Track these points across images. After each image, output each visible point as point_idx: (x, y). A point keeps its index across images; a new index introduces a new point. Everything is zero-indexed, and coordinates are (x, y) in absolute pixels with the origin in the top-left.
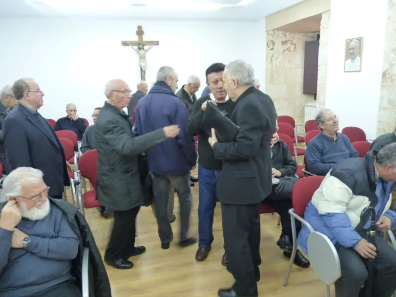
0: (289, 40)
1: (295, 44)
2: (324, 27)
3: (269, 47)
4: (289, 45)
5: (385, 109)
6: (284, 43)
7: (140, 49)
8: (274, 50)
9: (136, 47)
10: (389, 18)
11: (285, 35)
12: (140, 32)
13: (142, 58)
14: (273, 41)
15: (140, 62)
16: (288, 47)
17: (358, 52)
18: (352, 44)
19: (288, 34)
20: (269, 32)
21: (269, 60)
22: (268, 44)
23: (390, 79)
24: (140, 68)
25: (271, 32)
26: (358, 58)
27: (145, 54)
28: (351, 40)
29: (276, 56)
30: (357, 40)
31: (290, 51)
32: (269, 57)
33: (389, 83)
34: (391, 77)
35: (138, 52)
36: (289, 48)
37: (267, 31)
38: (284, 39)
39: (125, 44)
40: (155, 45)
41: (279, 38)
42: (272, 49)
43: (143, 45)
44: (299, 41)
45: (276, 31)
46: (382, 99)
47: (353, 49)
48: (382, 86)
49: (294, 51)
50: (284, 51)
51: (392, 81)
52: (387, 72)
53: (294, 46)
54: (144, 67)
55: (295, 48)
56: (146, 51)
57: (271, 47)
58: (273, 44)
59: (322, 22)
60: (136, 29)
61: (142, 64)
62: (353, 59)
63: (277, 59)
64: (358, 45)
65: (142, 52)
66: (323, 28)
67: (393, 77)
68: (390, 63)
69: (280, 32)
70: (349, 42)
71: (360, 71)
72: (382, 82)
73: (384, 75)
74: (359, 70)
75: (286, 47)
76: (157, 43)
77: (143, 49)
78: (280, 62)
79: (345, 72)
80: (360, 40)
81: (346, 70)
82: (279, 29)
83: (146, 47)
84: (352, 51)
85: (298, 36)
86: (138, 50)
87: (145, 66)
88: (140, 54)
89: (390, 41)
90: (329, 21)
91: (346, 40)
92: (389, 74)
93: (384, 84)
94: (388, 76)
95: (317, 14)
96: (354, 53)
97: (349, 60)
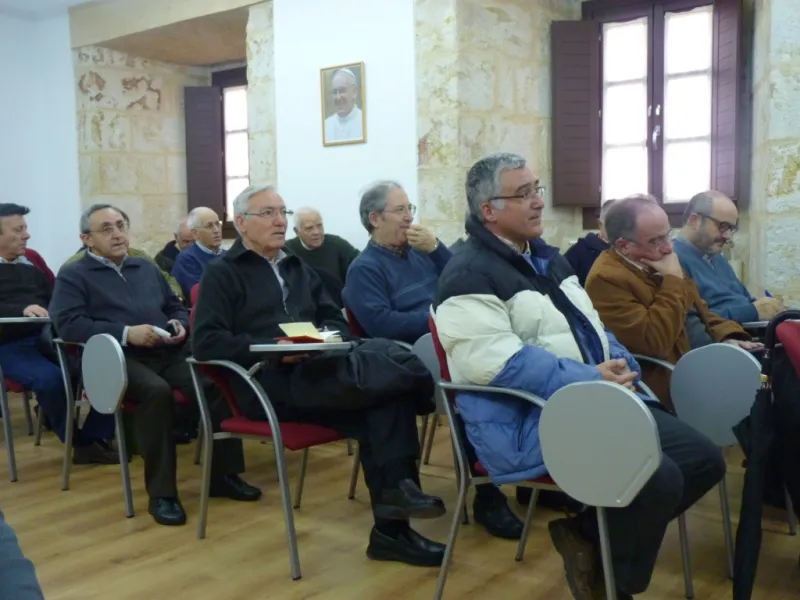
0: (143, 79)
1: (158, 91)
2: (259, 40)
3: (85, 92)
4: (142, 91)
5: (432, 223)
6: (129, 84)
8: (103, 100)
10: (418, 24)
11: (130, 65)
14: (98, 77)
16: (139, 97)
17: (355, 96)
18: (338, 80)
19: (138, 62)
20: (84, 51)
21: (89, 127)
22: (80, 84)
23: (437, 155)
25: (92, 52)
26: (356, 112)
28: (335, 70)
29: (109, 117)
30: (351, 69)
31: (145, 107)
32: (89, 120)
33: (434, 162)
34: (438, 150)
36: (144, 98)
37: (76, 49)
38: (129, 75)
41: (115, 70)
42: (98, 97)
44: (170, 83)
45: (105, 51)
46: (423, 202)
47: (342, 90)
48: (420, 170)
49: (158, 108)
50: (131, 105)
51: (442, 158)
52: (428, 141)
53: (156, 96)
55: (159, 101)
57: (94, 92)
58: (100, 83)
59: (250, 27)
62: (344, 115)
63: (112, 125)
64: (353, 81)
66: (256, 42)
67: (444, 151)
68: (432, 121)
69: (117, 56)
70: (327, 75)
71: (363, 142)
72: (420, 162)
73: (422, 145)
74: (361, 138)
75: (135, 95)
78: (122, 136)
79: (326, 145)
80: (357, 69)
81: (327, 142)
82: (113, 45)
84: (338, 96)
85: (167, 70)
89: (426, 73)
90: (271, 26)
91: (322, 70)
92: (432, 144)
93: (423, 166)
94: (430, 149)
95: (235, 6)
96: (344, 101)
97: (335, 118)
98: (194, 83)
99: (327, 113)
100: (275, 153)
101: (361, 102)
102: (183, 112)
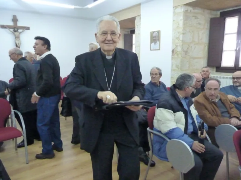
2: (137, 24)
5: (174, 70)
7: (15, 31)
9: (12, 30)
10: (174, 21)
12: (15, 20)
13: (17, 38)
15: (15, 40)
17: (158, 39)
18: (154, 35)
23: (176, 54)
24: (15, 45)
26: (158, 42)
27: (19, 35)
28: (154, 32)
30: (157, 32)
33: (176, 56)
34: (177, 53)
35: (14, 34)
39: (3, 27)
40: (27, 29)
43: (18, 29)
46: (172, 65)
47: (155, 37)
48: (172, 57)
51: (177, 55)
52: (174, 50)
54: (19, 44)
56: (20, 33)
59: (136, 21)
60: (11, 18)
61: (17, 42)
62: (155, 43)
64: (158, 35)
65: (16, 33)
66: (137, 25)
67: (178, 53)
68: (176, 45)
70: (152, 33)
71: (159, 50)
72: (172, 55)
73: (173, 51)
74: (159, 49)
76: (28, 28)
77: (18, 32)
79: (151, 50)
80: (159, 32)
81: (151, 49)
83: (20, 31)
84: (154, 38)
86: (13, 32)
87: (20, 43)
88: (15, 35)
89: (175, 33)
90: (140, 21)
91: (151, 32)
92: (175, 51)
93: (173, 56)
94: (175, 52)
95: (133, 17)
96: (155, 40)
97: (153, 43)
98: (126, 33)
99: (151, 43)
100: (140, 52)
101: (159, 40)
102: (123, 39)
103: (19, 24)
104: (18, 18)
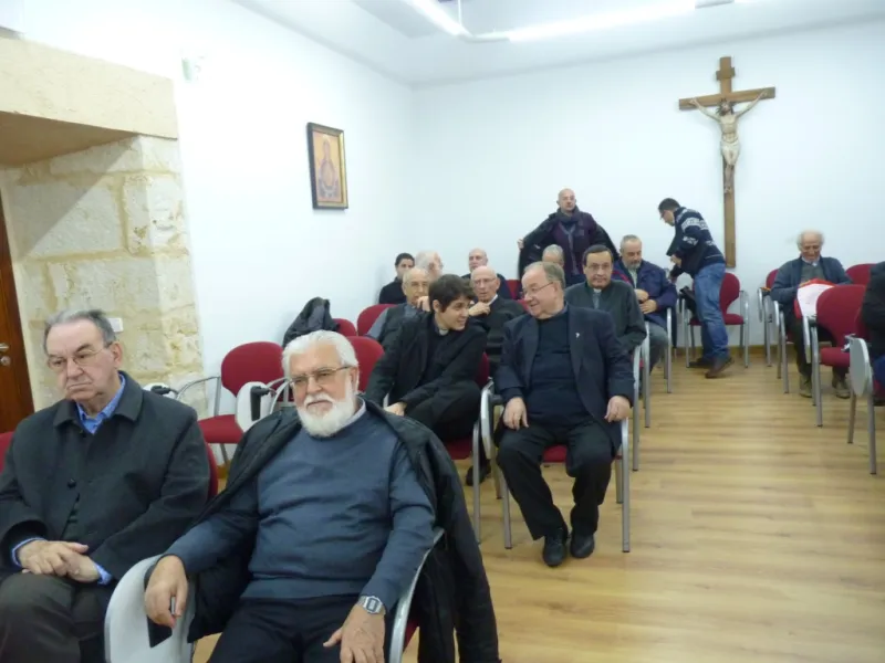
7: (723, 113)
9: (713, 110)
12: (726, 73)
13: (729, 133)
15: (721, 145)
27: (735, 124)
35: (719, 121)
39: (686, 105)
40: (764, 98)
43: (732, 104)
54: (732, 155)
56: (740, 115)
60: (716, 67)
61: (727, 149)
65: (728, 120)
76: (769, 93)
77: (732, 112)
83: (739, 108)
86: (717, 116)
87: (735, 152)
88: (722, 126)
103: (740, 85)
104: (735, 64)
